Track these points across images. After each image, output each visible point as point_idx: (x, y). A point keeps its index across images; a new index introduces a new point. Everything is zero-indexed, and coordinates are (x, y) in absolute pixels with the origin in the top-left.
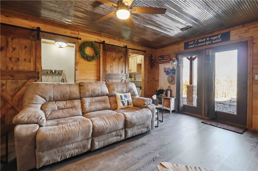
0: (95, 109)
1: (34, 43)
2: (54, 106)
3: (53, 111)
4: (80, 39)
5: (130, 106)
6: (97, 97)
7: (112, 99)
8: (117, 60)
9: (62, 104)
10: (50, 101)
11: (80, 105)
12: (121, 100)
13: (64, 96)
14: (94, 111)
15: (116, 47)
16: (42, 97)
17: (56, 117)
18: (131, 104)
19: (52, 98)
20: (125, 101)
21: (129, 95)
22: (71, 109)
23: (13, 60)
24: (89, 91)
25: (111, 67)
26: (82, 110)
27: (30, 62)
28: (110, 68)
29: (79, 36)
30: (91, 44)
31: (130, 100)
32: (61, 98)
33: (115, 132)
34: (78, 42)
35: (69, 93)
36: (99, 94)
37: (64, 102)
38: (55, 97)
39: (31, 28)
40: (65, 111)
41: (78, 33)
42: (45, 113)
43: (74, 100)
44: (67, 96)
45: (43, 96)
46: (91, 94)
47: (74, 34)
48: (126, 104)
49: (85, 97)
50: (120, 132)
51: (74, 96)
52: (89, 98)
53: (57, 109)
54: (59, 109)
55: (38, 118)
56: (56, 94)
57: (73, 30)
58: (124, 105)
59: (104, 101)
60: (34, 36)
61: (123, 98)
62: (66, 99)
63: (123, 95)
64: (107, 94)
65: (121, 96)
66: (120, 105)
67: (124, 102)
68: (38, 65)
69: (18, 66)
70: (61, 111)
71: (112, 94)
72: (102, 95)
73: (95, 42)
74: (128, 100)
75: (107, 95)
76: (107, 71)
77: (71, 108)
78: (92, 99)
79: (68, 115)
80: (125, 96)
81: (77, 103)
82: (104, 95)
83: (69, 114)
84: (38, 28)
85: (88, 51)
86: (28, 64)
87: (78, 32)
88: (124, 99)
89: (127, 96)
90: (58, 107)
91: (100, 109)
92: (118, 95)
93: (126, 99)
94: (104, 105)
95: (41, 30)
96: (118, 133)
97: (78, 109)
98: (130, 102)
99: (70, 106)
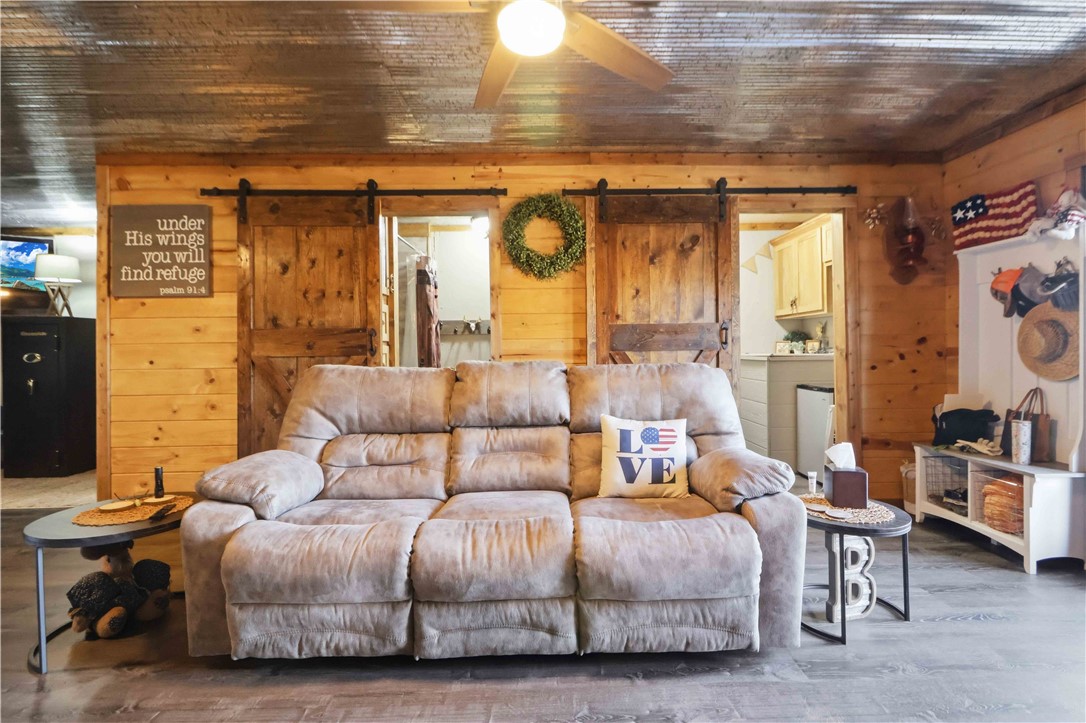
0: (495, 481)
1: (360, 235)
2: (359, 448)
3: (353, 467)
4: (504, 192)
5: (670, 489)
6: (515, 431)
7: (585, 442)
8: (670, 256)
9: (382, 446)
10: (351, 432)
11: (443, 458)
12: (622, 451)
13: (391, 417)
14: (493, 489)
15: (665, 196)
16: (324, 414)
17: (356, 493)
18: (673, 481)
19: (357, 423)
20: (643, 460)
21: (672, 430)
22: (407, 470)
23: (312, 296)
24: (477, 403)
25: (638, 292)
26: (447, 480)
27: (352, 298)
28: (634, 297)
29: (502, 181)
30: (545, 206)
31: (672, 460)
32: (384, 423)
33: (523, 607)
34: (498, 207)
35: (408, 407)
36: (522, 417)
37: (394, 440)
38: (365, 420)
39: (354, 189)
40: (390, 471)
41: (496, 169)
42: (325, 472)
43: (426, 436)
44: (402, 415)
45: (328, 413)
46: (489, 413)
47: (482, 177)
48: (645, 474)
49: (466, 427)
50: (547, 613)
51: (426, 419)
52: (484, 432)
53: (364, 462)
54: (373, 462)
55: (253, 489)
56: (366, 410)
57: (480, 164)
58: (631, 477)
59: (544, 451)
60: (358, 213)
61: (636, 442)
62: (400, 429)
63: (636, 428)
64: (561, 417)
65: (625, 436)
66: (613, 477)
67: (636, 464)
68: (371, 308)
69: (323, 314)
70: (376, 470)
71: (586, 419)
72: (535, 421)
73: (565, 192)
74: (658, 455)
75: (565, 424)
76: (620, 313)
77: (410, 463)
78: (491, 437)
79: (393, 491)
80: (649, 437)
81: (434, 447)
82: (545, 423)
83: (399, 486)
84: (371, 183)
85: (540, 235)
86: (346, 304)
87: (498, 168)
88: (640, 451)
89: (661, 433)
90: (369, 458)
91: (519, 484)
92: (613, 425)
93: (649, 452)
94: (537, 467)
95: (380, 188)
96: (538, 616)
97: (432, 472)
98: (668, 470)
99: (408, 457)
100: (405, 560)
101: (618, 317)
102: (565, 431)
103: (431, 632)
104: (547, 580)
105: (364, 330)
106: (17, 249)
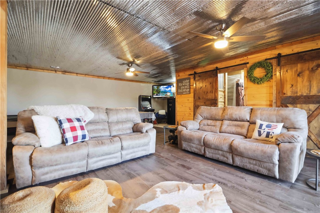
0: (229, 131)
1: (214, 79)
2: (206, 122)
3: (204, 125)
4: (248, 63)
5: (271, 139)
6: (236, 122)
7: (252, 126)
8: (307, 73)
9: (210, 122)
10: (205, 119)
11: (220, 126)
12: (259, 129)
13: (211, 117)
14: (229, 133)
16: (200, 115)
17: (204, 130)
18: (272, 138)
19: (206, 117)
20: (264, 132)
21: (277, 126)
22: (213, 127)
23: (205, 93)
24: (227, 115)
25: (292, 86)
26: (220, 130)
27: (213, 93)
28: (291, 87)
29: (248, 60)
30: (260, 64)
31: (273, 133)
32: (210, 118)
33: (222, 152)
34: (246, 67)
35: (214, 115)
36: (237, 119)
37: (212, 121)
38: (207, 117)
39: (213, 69)
40: (210, 127)
41: (246, 57)
42: (200, 125)
43: (217, 121)
44: (213, 116)
45: (201, 115)
46: (230, 117)
47: (243, 60)
48: (264, 135)
49: (225, 120)
50: (226, 154)
51: (217, 118)
52: (229, 121)
53: (206, 125)
56: (207, 115)
57: (242, 57)
59: (242, 127)
60: (214, 74)
61: (264, 127)
62: (213, 119)
63: (265, 124)
64: (247, 120)
65: (261, 126)
66: (256, 134)
67: (262, 132)
68: (216, 95)
69: (207, 96)
70: (208, 126)
71: (253, 121)
72: (240, 120)
73: (266, 59)
74: (269, 131)
75: (248, 121)
77: (214, 126)
78: (230, 123)
79: (210, 130)
80: (268, 126)
81: (218, 123)
82: (243, 121)
83: (211, 130)
84: (217, 67)
85: (259, 73)
86: (211, 94)
87: (247, 57)
88: (264, 129)
89: (272, 126)
90: (207, 124)
91: (234, 133)
92: (259, 122)
93: (267, 130)
94: (239, 130)
95: (218, 68)
96: (224, 154)
97: (217, 128)
98: (271, 135)
99: (214, 125)
100: (203, 139)
101: (284, 94)
102: (248, 123)
103: (207, 152)
104: (226, 147)
105: (215, 99)
106: (166, 88)
